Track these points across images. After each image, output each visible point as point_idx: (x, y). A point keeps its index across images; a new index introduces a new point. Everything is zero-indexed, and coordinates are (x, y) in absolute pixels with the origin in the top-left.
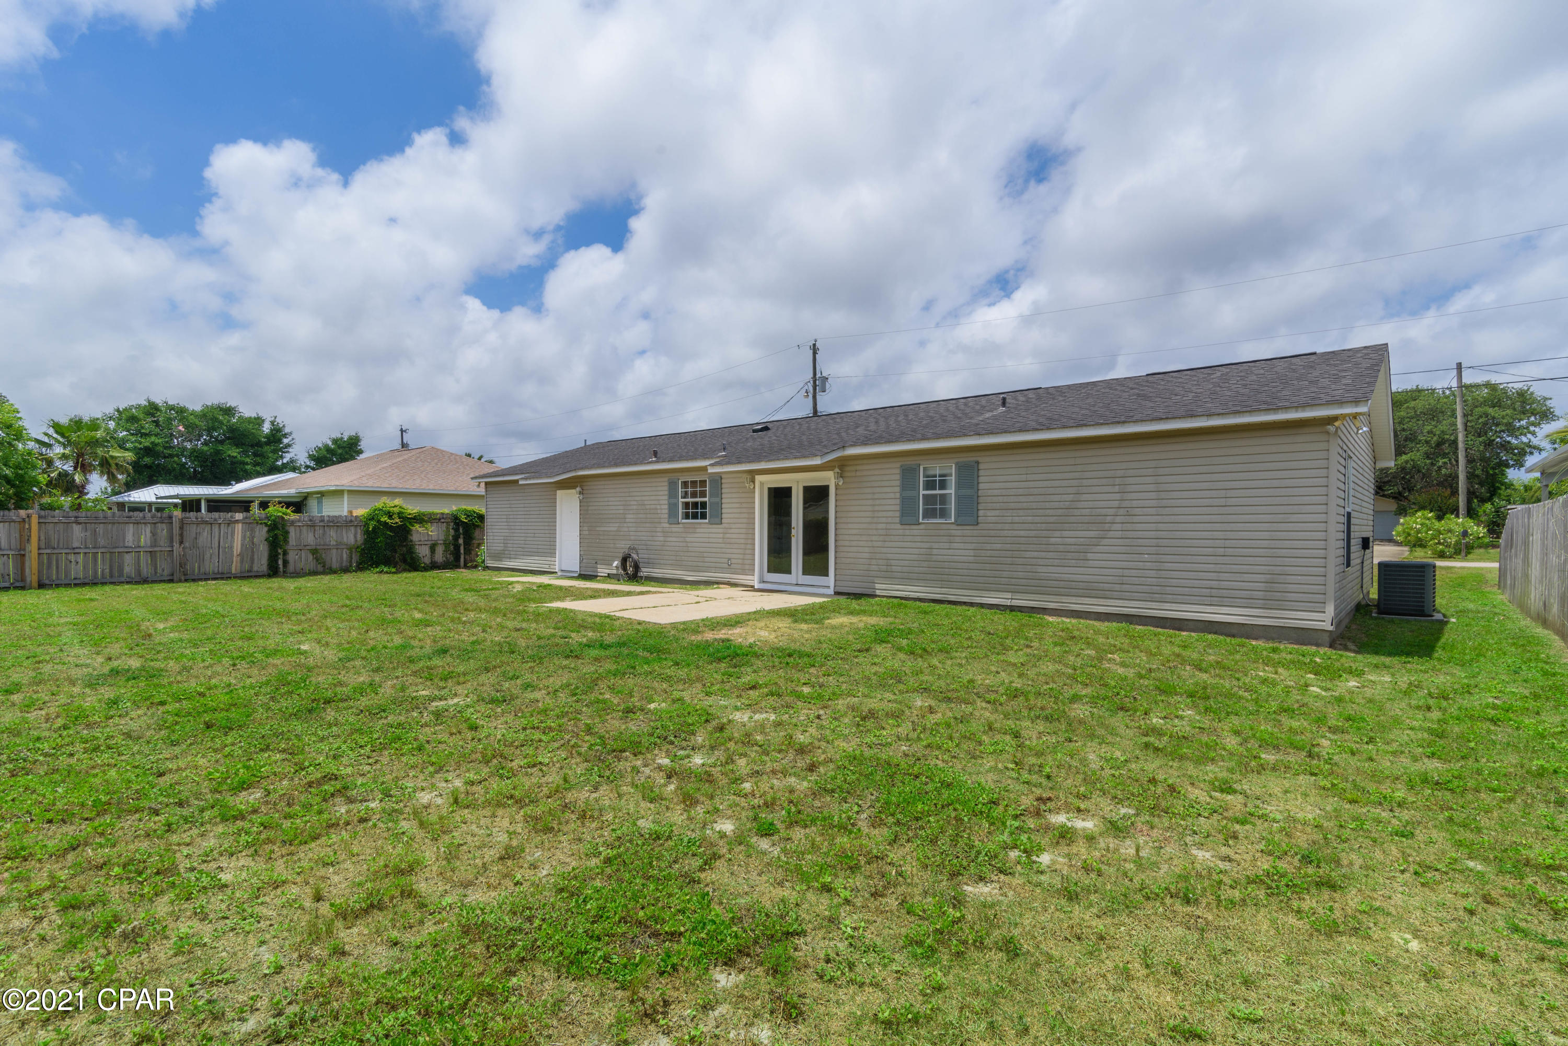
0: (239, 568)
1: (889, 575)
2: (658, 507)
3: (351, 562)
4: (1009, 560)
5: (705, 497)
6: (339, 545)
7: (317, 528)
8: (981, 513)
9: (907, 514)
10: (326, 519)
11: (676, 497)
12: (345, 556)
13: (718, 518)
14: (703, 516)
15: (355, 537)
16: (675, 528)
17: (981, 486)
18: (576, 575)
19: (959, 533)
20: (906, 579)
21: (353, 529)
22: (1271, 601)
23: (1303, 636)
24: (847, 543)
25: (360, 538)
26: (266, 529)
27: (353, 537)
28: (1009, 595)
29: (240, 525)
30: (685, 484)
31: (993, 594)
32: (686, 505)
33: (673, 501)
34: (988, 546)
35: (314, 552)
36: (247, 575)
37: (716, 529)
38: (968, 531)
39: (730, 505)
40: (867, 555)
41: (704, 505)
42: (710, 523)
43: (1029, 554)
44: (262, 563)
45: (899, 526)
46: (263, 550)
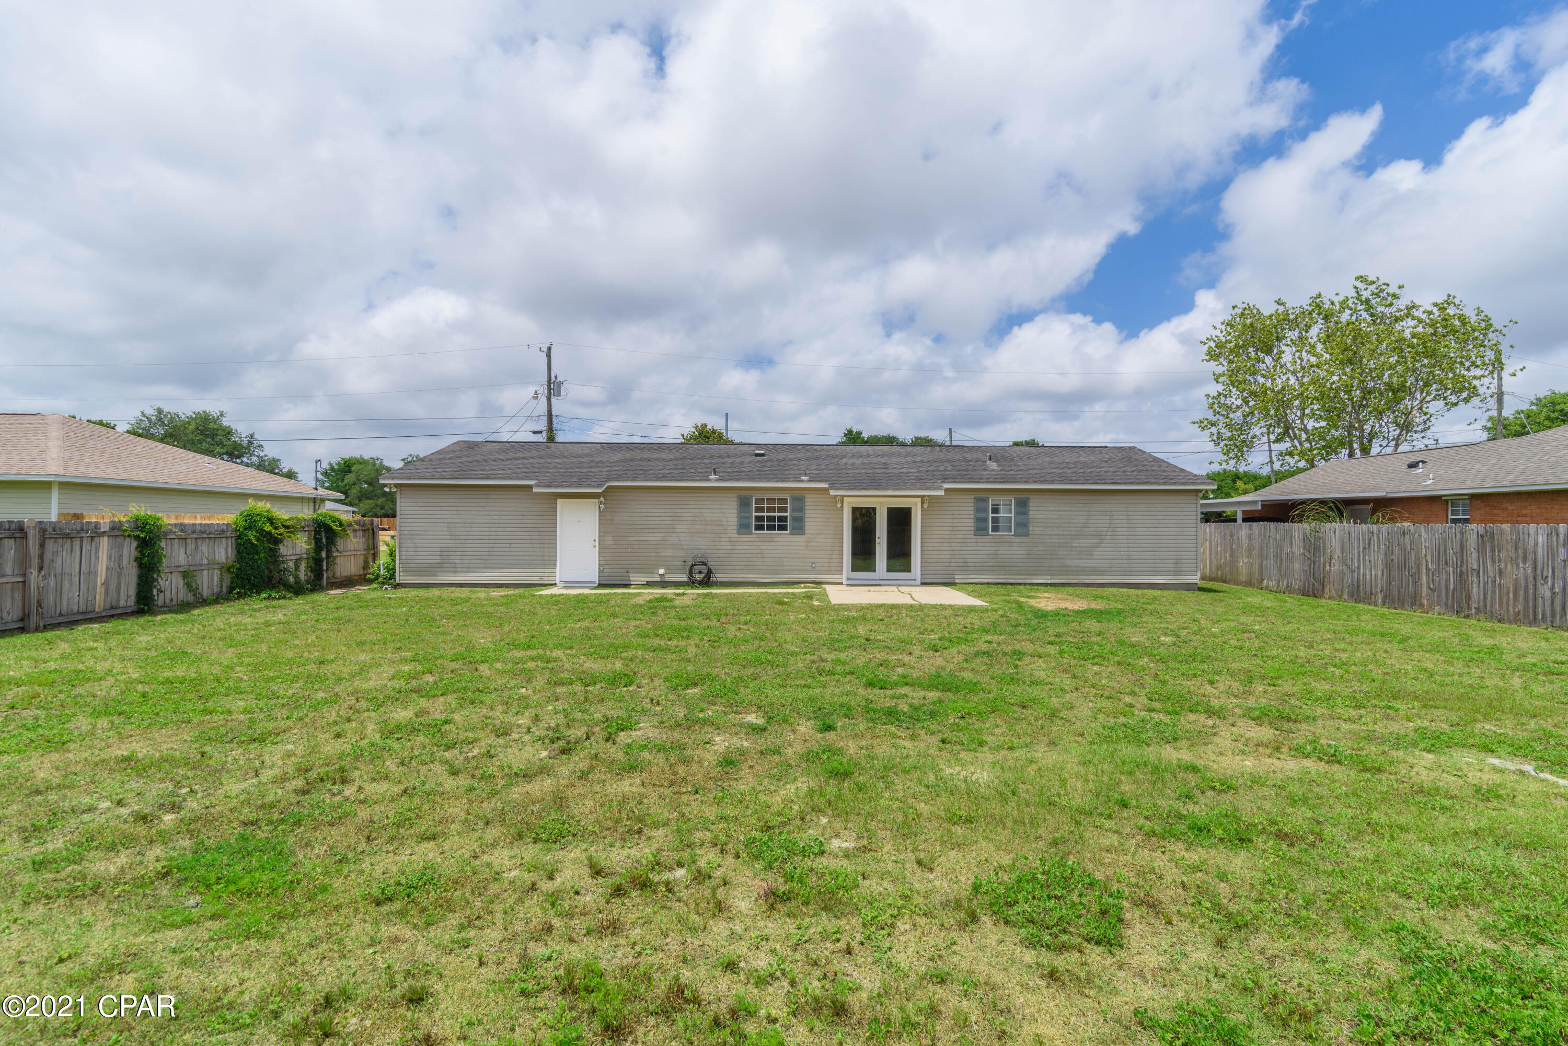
0: (102, 604)
1: (966, 569)
2: (724, 519)
3: (221, 587)
4: (1048, 557)
5: (786, 512)
6: (211, 564)
7: (189, 541)
8: (1031, 529)
9: (980, 528)
10: (198, 528)
11: (749, 510)
12: (216, 578)
13: (799, 528)
14: (783, 528)
15: (227, 553)
16: (745, 538)
17: (1031, 513)
18: (596, 585)
19: (1016, 541)
20: (980, 570)
21: (224, 540)
22: (1177, 572)
23: (1190, 587)
24: (931, 548)
25: (232, 553)
26: (135, 544)
27: (224, 553)
28: (1049, 577)
29: (106, 539)
30: (757, 501)
31: (1039, 577)
32: (758, 519)
33: (744, 514)
34: (1035, 549)
35: (186, 575)
36: (112, 614)
37: (798, 540)
38: (1023, 539)
39: (813, 517)
40: (948, 556)
41: (784, 519)
42: (791, 534)
43: (1060, 553)
44: (128, 595)
45: (973, 537)
46: (131, 576)
